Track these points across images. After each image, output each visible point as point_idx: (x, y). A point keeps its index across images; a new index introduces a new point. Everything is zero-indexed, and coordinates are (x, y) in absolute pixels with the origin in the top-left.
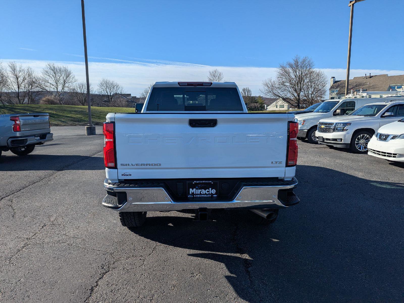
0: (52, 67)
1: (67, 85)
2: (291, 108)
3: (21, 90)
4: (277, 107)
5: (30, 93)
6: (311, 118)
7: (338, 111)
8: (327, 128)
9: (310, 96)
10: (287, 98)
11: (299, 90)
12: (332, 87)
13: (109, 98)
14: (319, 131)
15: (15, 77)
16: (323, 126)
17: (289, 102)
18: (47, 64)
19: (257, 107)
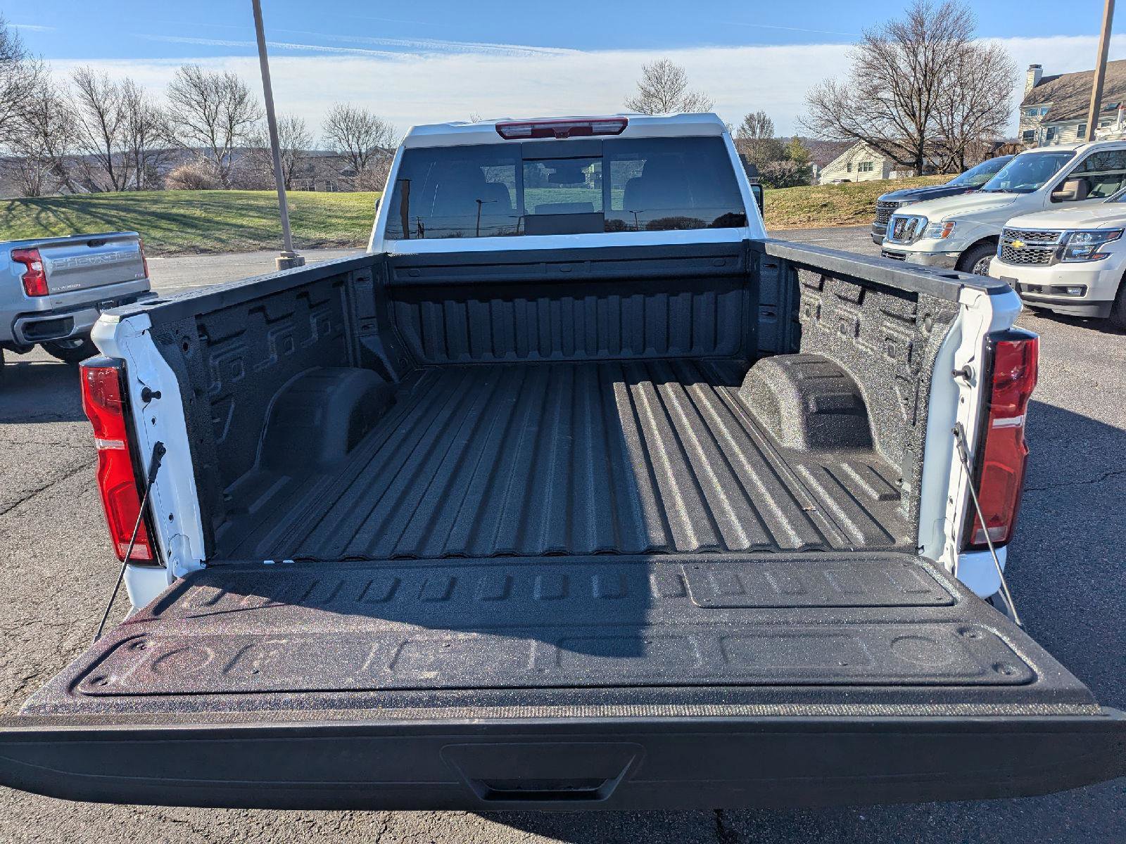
0: (194, 76)
1: (237, 129)
2: (894, 170)
3: (114, 150)
4: (849, 170)
5: (140, 156)
6: (973, 213)
7: (1071, 187)
8: (1032, 250)
9: (957, 131)
10: (885, 141)
11: (923, 113)
12: (1030, 100)
13: (355, 163)
14: (1004, 259)
15: (94, 111)
16: (1018, 244)
17: (889, 153)
18: (179, 68)
19: (790, 171)
